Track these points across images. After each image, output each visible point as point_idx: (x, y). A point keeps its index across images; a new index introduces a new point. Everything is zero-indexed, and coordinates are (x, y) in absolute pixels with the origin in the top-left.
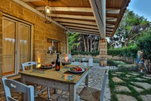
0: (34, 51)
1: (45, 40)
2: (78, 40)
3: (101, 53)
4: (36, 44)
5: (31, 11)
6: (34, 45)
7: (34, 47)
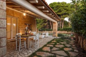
0: (19, 29)
1: (24, 24)
2: (46, 21)
3: (53, 30)
4: (20, 26)
5: (17, 12)
6: (19, 27)
7: (19, 28)
